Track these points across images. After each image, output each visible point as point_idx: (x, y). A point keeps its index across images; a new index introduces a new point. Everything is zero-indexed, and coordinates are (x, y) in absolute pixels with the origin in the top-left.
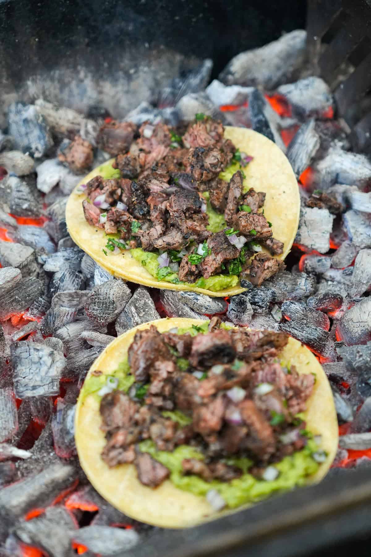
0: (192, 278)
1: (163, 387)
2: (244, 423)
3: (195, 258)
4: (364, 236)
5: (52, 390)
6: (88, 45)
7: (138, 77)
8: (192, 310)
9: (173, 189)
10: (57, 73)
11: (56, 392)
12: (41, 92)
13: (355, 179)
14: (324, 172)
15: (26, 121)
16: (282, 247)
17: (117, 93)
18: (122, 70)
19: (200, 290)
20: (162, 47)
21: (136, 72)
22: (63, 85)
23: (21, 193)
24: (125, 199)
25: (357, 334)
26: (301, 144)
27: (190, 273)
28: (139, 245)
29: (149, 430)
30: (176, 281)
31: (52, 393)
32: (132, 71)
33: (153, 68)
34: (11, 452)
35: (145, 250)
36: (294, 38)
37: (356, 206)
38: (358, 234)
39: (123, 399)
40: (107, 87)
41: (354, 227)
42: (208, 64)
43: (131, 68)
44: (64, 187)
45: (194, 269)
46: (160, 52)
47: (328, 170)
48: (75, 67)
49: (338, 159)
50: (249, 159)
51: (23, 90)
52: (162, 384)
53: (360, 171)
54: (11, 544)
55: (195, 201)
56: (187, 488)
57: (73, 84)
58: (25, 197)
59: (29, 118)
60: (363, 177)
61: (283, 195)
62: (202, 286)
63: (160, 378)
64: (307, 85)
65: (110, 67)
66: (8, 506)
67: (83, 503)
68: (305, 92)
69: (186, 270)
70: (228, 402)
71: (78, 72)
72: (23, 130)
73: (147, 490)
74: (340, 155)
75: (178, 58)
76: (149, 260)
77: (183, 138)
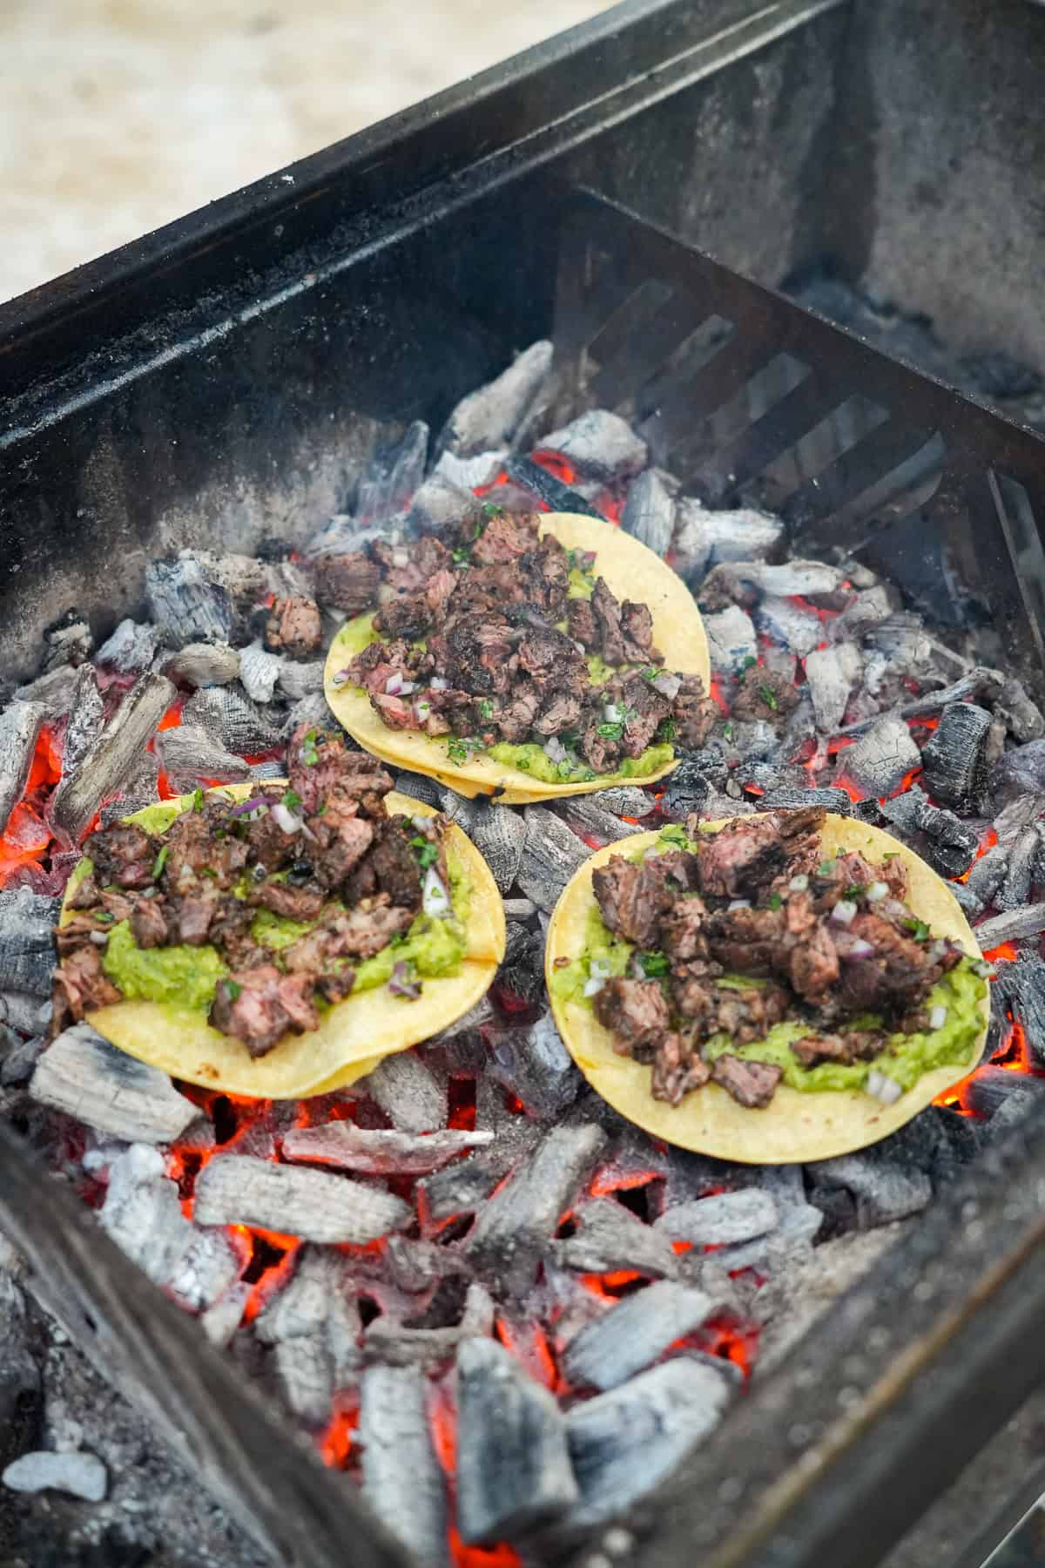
0: (613, 763)
1: (697, 943)
2: (878, 954)
3: (609, 731)
4: (804, 632)
5: (482, 1013)
6: (249, 434)
7: (320, 475)
8: (620, 816)
9: (521, 632)
10: (202, 497)
11: (489, 1015)
12: (180, 535)
13: (747, 549)
14: (693, 551)
15: (184, 589)
16: (700, 683)
17: (290, 510)
18: (295, 468)
19: (627, 781)
20: (353, 414)
21: (317, 468)
22: (213, 513)
23: (236, 713)
24: (442, 670)
25: (884, 781)
26: (647, 515)
27: (609, 757)
28: (499, 735)
29: (716, 1017)
30: (588, 778)
31: (483, 1017)
32: (312, 467)
33: (340, 455)
34: (462, 1140)
35: (512, 743)
36: (538, 355)
37: (772, 589)
38: (794, 630)
39: (629, 986)
40: (278, 504)
41: (784, 624)
42: (424, 428)
43: (310, 460)
44: (292, 686)
45: (614, 748)
46: (351, 423)
47: (698, 546)
48: (230, 480)
49: (707, 526)
50: (591, 556)
51: (152, 540)
52: (694, 939)
53: (754, 534)
54: (564, 1285)
55: (561, 643)
56: (825, 1087)
57: (228, 512)
58: (246, 719)
59: (190, 583)
60: (765, 542)
61: (667, 600)
62: (628, 775)
63: (690, 930)
64: (591, 426)
65: (282, 465)
66: (531, 1224)
67: (626, 1177)
68: (593, 438)
69: (602, 755)
70: (836, 927)
71: (233, 488)
72: (180, 607)
73: (754, 1114)
74: (707, 519)
75: (374, 426)
76: (533, 757)
77: (475, 549)
